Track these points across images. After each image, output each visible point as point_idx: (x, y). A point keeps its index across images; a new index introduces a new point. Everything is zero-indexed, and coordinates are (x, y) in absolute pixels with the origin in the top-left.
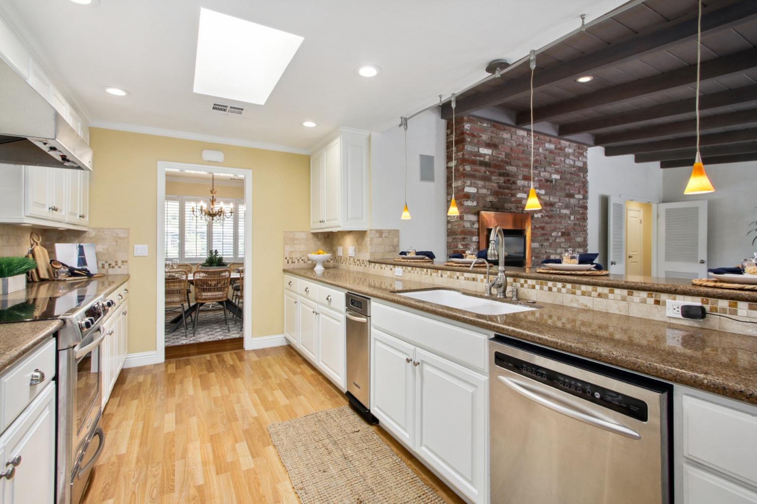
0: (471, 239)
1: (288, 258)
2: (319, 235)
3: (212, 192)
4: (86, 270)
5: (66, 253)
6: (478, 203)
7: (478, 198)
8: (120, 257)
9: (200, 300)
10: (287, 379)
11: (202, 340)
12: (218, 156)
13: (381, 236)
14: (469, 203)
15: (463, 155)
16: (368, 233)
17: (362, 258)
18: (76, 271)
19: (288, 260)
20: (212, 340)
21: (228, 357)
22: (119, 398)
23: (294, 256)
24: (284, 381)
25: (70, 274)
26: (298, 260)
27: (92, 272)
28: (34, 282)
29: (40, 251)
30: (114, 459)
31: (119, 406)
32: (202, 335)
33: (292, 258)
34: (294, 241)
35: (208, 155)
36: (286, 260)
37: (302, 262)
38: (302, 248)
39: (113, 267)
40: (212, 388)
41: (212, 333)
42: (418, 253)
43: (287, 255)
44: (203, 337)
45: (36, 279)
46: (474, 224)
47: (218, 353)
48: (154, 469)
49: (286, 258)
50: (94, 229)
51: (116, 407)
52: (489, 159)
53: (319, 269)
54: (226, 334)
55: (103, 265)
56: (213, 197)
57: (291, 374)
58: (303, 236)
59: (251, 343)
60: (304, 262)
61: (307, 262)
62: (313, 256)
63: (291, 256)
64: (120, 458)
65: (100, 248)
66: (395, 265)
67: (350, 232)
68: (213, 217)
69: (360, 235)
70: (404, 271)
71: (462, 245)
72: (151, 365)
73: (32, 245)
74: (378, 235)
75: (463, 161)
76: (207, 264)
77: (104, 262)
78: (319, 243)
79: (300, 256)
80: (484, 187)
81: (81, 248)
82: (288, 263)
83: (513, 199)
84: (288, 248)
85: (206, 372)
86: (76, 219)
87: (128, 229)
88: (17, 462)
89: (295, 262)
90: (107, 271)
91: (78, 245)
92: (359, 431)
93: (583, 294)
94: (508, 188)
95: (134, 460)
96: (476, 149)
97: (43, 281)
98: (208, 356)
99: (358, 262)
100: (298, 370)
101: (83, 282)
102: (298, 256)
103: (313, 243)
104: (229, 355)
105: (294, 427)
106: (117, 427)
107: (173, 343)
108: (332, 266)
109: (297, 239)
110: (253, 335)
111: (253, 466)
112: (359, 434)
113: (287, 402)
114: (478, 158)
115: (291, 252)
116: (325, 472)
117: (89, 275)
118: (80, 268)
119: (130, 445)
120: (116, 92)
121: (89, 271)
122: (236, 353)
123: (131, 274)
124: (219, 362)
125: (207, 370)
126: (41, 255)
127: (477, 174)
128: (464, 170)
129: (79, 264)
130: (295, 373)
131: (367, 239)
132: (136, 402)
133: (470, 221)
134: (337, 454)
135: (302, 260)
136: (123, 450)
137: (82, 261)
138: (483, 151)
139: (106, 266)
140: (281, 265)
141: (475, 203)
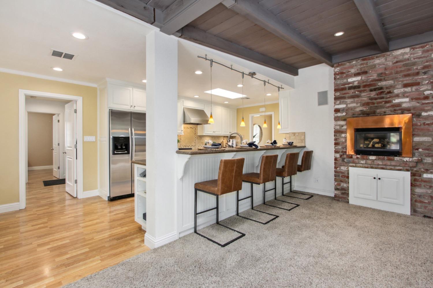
0: (340, 136)
6: (346, 113)
7: (346, 110)
12: (263, 109)
14: (341, 114)
46: (342, 126)
52: (358, 83)
73: (223, 140)
74: (293, 135)
80: (352, 102)
83: (388, 105)
86: (228, 133)
87: (244, 135)
94: (383, 98)
96: (345, 81)
114: (347, 86)
126: (225, 142)
127: (346, 95)
128: (335, 95)
133: (339, 125)
138: (350, 80)
141: (344, 114)
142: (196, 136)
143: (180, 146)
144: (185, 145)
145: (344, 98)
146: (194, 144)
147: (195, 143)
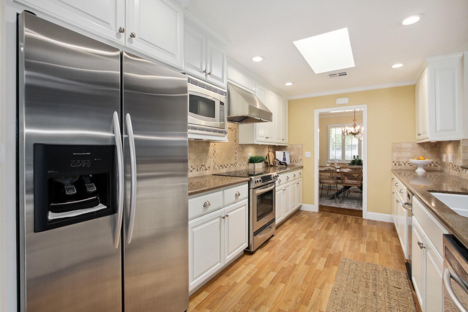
1: (395, 162)
2: (425, 145)
3: (354, 120)
4: (285, 163)
5: (279, 155)
8: (300, 158)
9: (344, 183)
10: (375, 242)
11: (343, 207)
12: (345, 100)
16: (461, 141)
17: (457, 164)
18: (282, 163)
19: (395, 163)
20: (348, 208)
21: (350, 219)
22: (291, 221)
23: (401, 160)
24: (373, 241)
25: (280, 164)
26: (405, 164)
27: (287, 164)
28: (268, 166)
29: (271, 154)
30: (277, 240)
31: (290, 223)
32: (344, 204)
33: (399, 162)
34: (400, 150)
35: (339, 101)
36: (394, 163)
37: (409, 165)
38: (408, 154)
39: (297, 162)
40: (330, 230)
41: (351, 204)
43: (395, 159)
44: (345, 205)
45: (269, 165)
47: (345, 215)
48: (285, 250)
49: (394, 162)
50: (290, 145)
51: (289, 223)
53: (420, 171)
54: (359, 207)
55: (293, 161)
56: (355, 123)
57: (381, 240)
58: (410, 146)
59: (367, 215)
60: (410, 166)
61: (412, 165)
62: (415, 161)
63: (398, 161)
64: (279, 241)
65: (292, 153)
67: (450, 142)
68: (355, 135)
69: (456, 143)
72: (312, 212)
73: (269, 152)
76: (351, 164)
77: (293, 160)
78: (424, 151)
79: (406, 161)
81: (284, 153)
82: (396, 165)
84: (396, 155)
85: (333, 222)
86: (281, 141)
87: (303, 144)
88: (227, 216)
89: (401, 165)
90: (295, 164)
91: (283, 152)
92: (400, 288)
95: (282, 244)
97: (271, 166)
98: (339, 215)
99: (455, 168)
100: (389, 239)
101: (283, 168)
102: (405, 161)
103: (419, 151)
104: (351, 218)
105: (356, 265)
106: (284, 231)
107: (328, 205)
108: (440, 170)
109: (403, 148)
110: (368, 211)
111: (322, 270)
112: (398, 290)
113: (365, 252)
115: (398, 158)
116: (355, 293)
117: (286, 165)
118: (283, 162)
119: (284, 238)
120: (289, 84)
121: (286, 163)
122: (356, 218)
123: (304, 166)
124: (343, 220)
125: (334, 221)
126: (271, 155)
129: (283, 160)
130: (385, 240)
131: (461, 148)
132: (296, 224)
134: (371, 290)
135: (408, 164)
136: (281, 239)
137: (284, 159)
139: (294, 161)
140: (389, 166)
142: (236, 146)
143: (214, 167)
144: (222, 164)
146: (233, 162)
147: (236, 160)
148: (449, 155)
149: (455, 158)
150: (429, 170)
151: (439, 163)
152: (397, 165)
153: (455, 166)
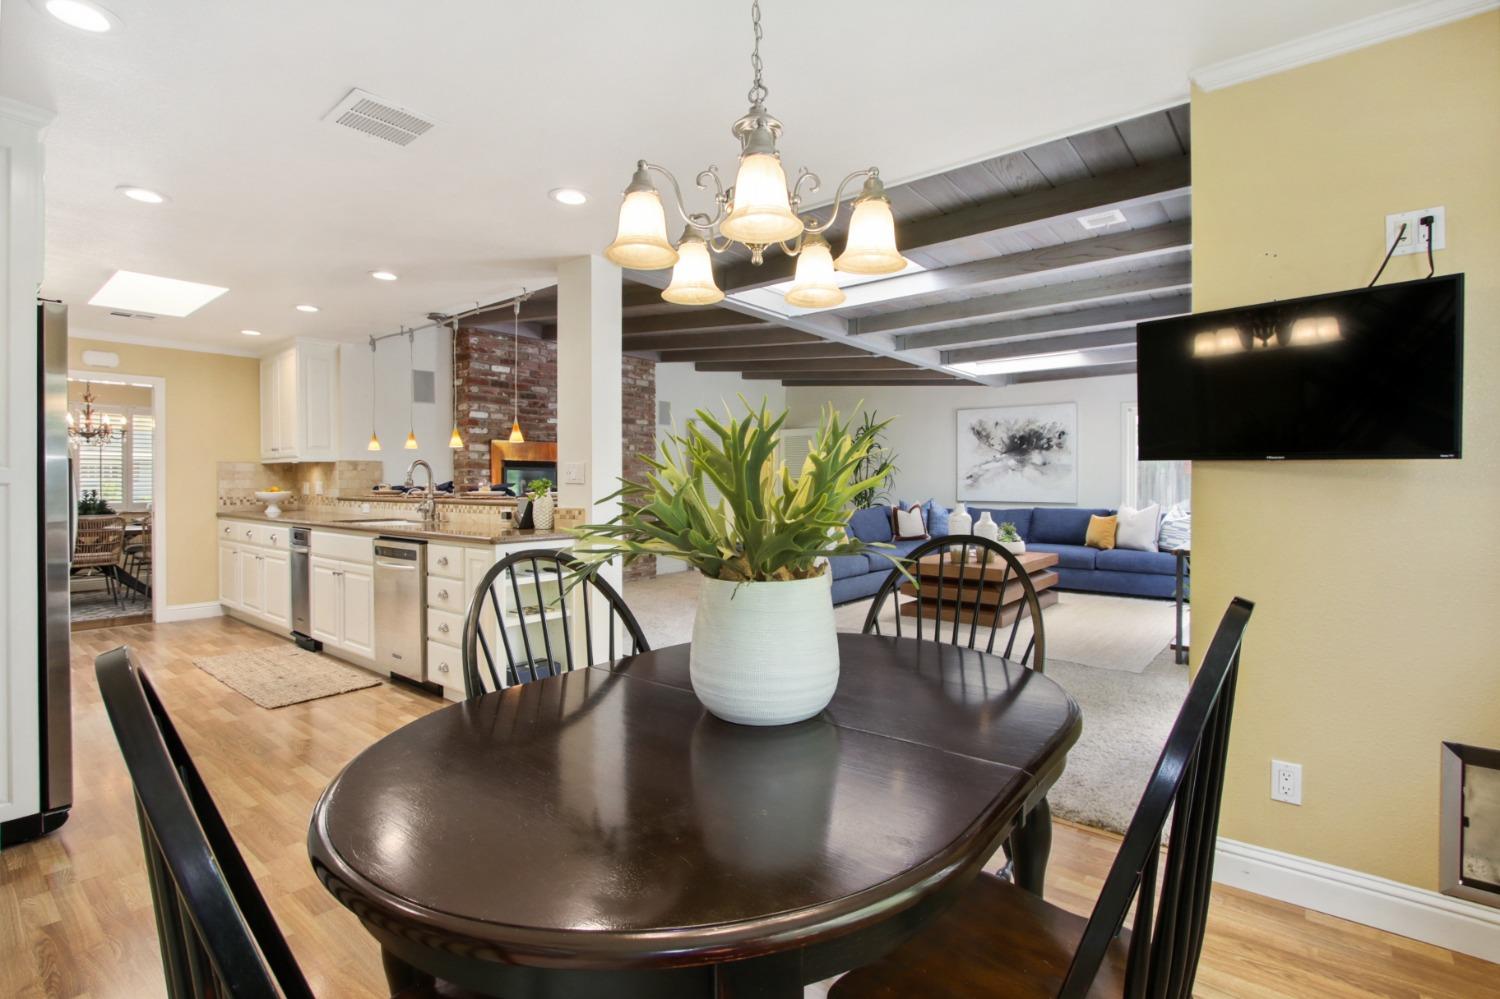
0: (479, 473)
1: (224, 498)
2: (274, 467)
3: (86, 398)
6: (489, 430)
7: (489, 424)
10: (220, 637)
12: (111, 359)
13: (355, 469)
14: (477, 431)
15: (468, 373)
16: (337, 464)
17: (330, 495)
19: (225, 501)
23: (234, 495)
24: (215, 639)
26: (241, 501)
33: (231, 498)
34: (233, 475)
35: (92, 358)
36: (222, 502)
37: (247, 503)
38: (247, 484)
42: (394, 488)
43: (222, 493)
46: (483, 454)
49: (221, 498)
52: (507, 378)
53: (272, 511)
56: (88, 407)
58: (249, 468)
62: (264, 494)
63: (229, 496)
66: (363, 501)
67: (315, 464)
68: (88, 438)
69: (328, 467)
70: (371, 507)
71: (468, 480)
74: (351, 467)
75: (469, 381)
78: (273, 478)
79: (245, 496)
80: (499, 411)
83: (542, 425)
84: (225, 485)
89: (236, 503)
93: (475, 512)
94: (535, 413)
96: (487, 367)
99: (326, 501)
100: (238, 633)
102: (241, 495)
103: (264, 478)
104: (130, 628)
108: (296, 509)
109: (239, 473)
110: (169, 603)
113: (217, 649)
114: (490, 377)
115: (230, 490)
124: (115, 633)
127: (489, 396)
128: (469, 391)
131: (336, 473)
133: (478, 452)
135: (247, 500)
138: (496, 368)
140: (214, 507)
141: (485, 431)
145: (484, 399)
148: (315, 483)
149: (327, 486)
150: (285, 508)
151: (295, 497)
152: (228, 502)
153: (327, 498)
